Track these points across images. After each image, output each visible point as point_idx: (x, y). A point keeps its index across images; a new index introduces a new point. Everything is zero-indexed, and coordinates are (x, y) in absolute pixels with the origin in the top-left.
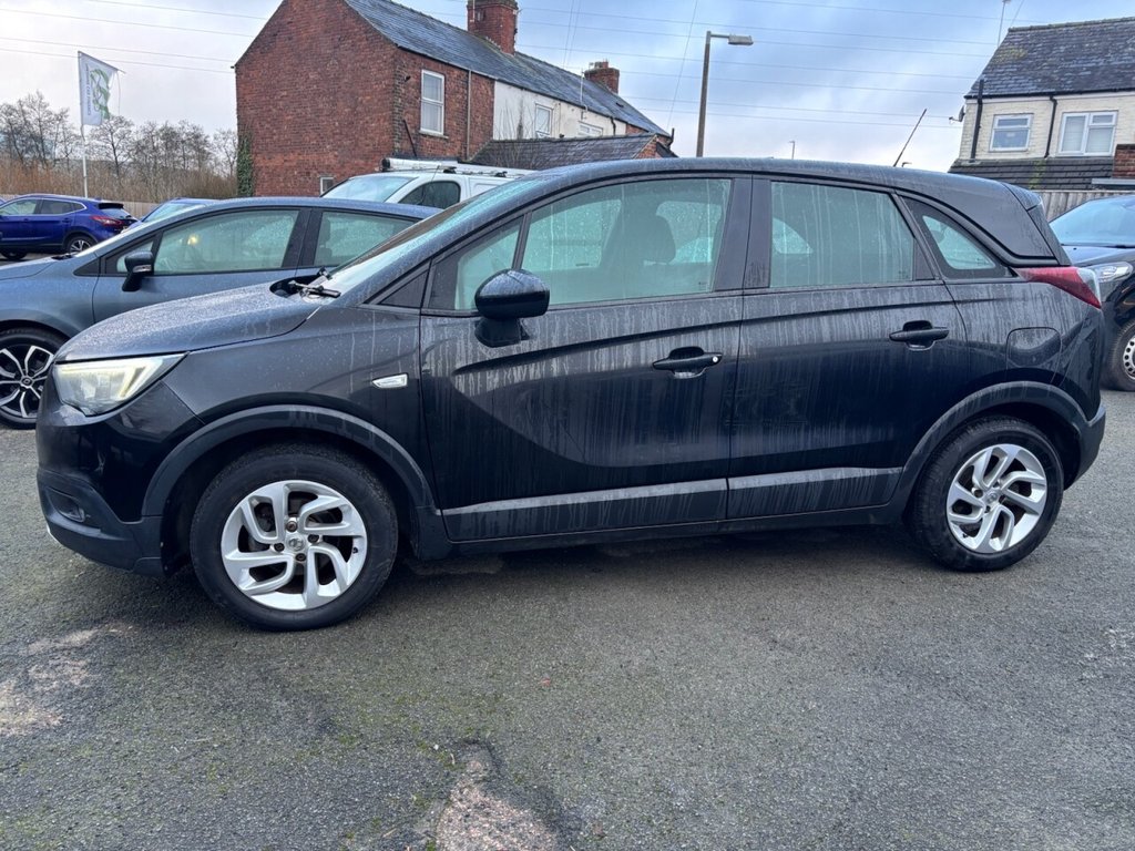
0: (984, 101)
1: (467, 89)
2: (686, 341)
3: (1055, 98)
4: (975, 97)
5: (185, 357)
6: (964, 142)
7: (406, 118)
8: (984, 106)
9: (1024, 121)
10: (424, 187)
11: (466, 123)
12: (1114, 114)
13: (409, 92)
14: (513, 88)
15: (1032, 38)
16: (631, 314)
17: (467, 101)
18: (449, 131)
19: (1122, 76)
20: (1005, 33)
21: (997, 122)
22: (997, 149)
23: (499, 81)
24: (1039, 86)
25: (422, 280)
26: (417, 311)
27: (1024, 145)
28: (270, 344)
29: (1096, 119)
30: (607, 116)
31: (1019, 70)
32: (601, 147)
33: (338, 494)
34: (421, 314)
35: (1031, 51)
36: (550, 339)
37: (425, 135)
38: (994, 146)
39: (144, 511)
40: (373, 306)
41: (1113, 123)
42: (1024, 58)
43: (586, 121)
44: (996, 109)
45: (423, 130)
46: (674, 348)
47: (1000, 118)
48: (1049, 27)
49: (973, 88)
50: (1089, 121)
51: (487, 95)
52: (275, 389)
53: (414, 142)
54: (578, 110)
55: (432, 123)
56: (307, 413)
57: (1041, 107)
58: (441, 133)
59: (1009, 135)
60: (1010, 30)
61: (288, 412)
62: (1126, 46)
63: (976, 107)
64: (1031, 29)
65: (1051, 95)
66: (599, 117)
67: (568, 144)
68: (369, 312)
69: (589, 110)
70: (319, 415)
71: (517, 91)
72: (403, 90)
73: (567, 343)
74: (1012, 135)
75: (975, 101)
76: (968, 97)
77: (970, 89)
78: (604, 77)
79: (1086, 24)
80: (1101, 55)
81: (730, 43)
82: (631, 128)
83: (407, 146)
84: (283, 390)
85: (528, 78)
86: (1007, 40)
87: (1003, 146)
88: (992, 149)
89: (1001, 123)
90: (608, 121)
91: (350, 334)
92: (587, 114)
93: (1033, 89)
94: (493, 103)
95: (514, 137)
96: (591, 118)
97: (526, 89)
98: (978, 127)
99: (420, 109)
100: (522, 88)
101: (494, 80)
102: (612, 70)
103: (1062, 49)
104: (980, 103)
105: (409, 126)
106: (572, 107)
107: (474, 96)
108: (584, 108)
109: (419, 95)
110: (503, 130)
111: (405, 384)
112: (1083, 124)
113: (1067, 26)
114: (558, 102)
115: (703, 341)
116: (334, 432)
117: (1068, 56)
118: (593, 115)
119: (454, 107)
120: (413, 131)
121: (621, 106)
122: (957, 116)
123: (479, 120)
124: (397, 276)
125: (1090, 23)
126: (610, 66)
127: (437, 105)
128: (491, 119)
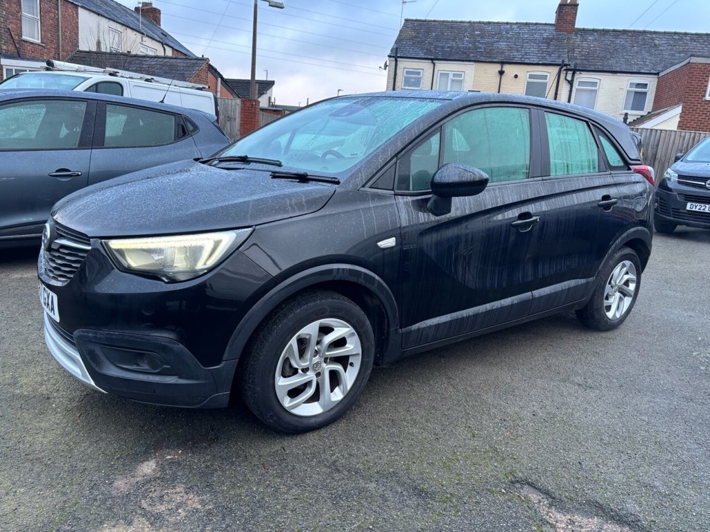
0: (398, 59)
1: (58, 10)
2: (524, 209)
3: (434, 61)
4: (393, 57)
5: (254, 230)
6: (388, 82)
7: (10, 27)
8: (398, 63)
9: (419, 73)
10: (97, 84)
11: (58, 36)
12: (463, 73)
13: (11, 7)
14: (92, 14)
15: (417, 26)
16: (499, 192)
17: (58, 19)
18: (45, 40)
19: (465, 53)
20: (403, 21)
21: (405, 72)
22: (407, 88)
23: (82, 7)
24: (425, 54)
25: (393, 169)
26: (393, 192)
27: (419, 87)
28: (311, 218)
29: (454, 75)
30: (159, 42)
31: (414, 43)
32: (168, 64)
33: (349, 326)
34: (395, 195)
35: (418, 33)
36: (465, 209)
37: (26, 42)
38: (404, 86)
39: (225, 356)
40: (367, 189)
41: (462, 78)
42: (416, 37)
43: (144, 43)
44: (404, 65)
45: (24, 37)
46: (519, 213)
47: (407, 70)
48: (425, 21)
49: (391, 51)
50: (451, 76)
51: (73, 16)
52: (324, 253)
53: (18, 46)
54: (139, 35)
55: (32, 33)
56: (344, 269)
57: (426, 66)
58: (39, 41)
59: (412, 80)
60: (406, 20)
61: (333, 269)
62: (465, 37)
63: (394, 62)
64: (416, 20)
65: (432, 60)
66: (154, 42)
67: (141, 59)
68: (366, 193)
69: (147, 36)
70: (350, 270)
71: (95, 16)
72: (6, 5)
73: (473, 212)
74: (413, 80)
75: (394, 59)
76: (389, 56)
77: (390, 52)
78: (150, 14)
79: (443, 21)
80: (454, 40)
81: (270, 5)
82: (175, 52)
83: (11, 48)
84: (330, 253)
85: (101, 8)
86: (404, 25)
87: (409, 86)
88: (403, 87)
89: (407, 73)
90: (160, 45)
91: (359, 210)
92: (145, 39)
93: (422, 55)
94: (77, 22)
95: (94, 49)
96: (148, 41)
97: (102, 16)
98: (395, 74)
99: (21, 21)
100: (99, 14)
101: (78, 6)
102: (155, 9)
103: (434, 34)
104: (396, 61)
105: (12, 33)
106: (135, 33)
107: (63, 16)
108: (143, 34)
109: (20, 11)
110: (86, 44)
111: (394, 244)
112: (448, 78)
113: (434, 21)
114: (124, 27)
115: (531, 208)
116: (356, 281)
117: (437, 39)
118: (149, 40)
119: (47, 22)
120: (17, 38)
121: (165, 36)
122: (383, 67)
123: (68, 34)
124: (380, 167)
125: (445, 21)
126: (154, 6)
127: (34, 19)
128: (77, 34)
